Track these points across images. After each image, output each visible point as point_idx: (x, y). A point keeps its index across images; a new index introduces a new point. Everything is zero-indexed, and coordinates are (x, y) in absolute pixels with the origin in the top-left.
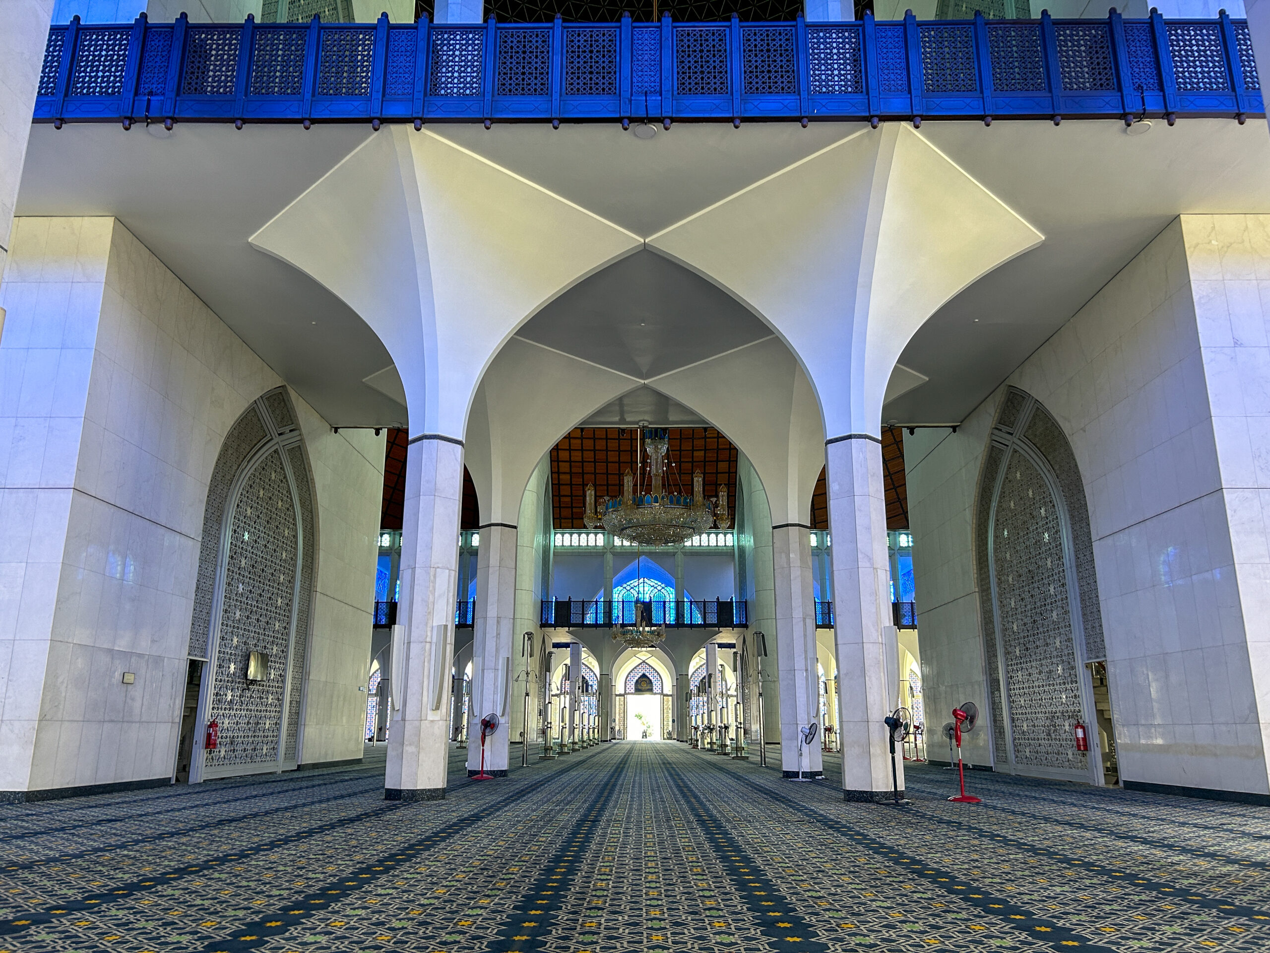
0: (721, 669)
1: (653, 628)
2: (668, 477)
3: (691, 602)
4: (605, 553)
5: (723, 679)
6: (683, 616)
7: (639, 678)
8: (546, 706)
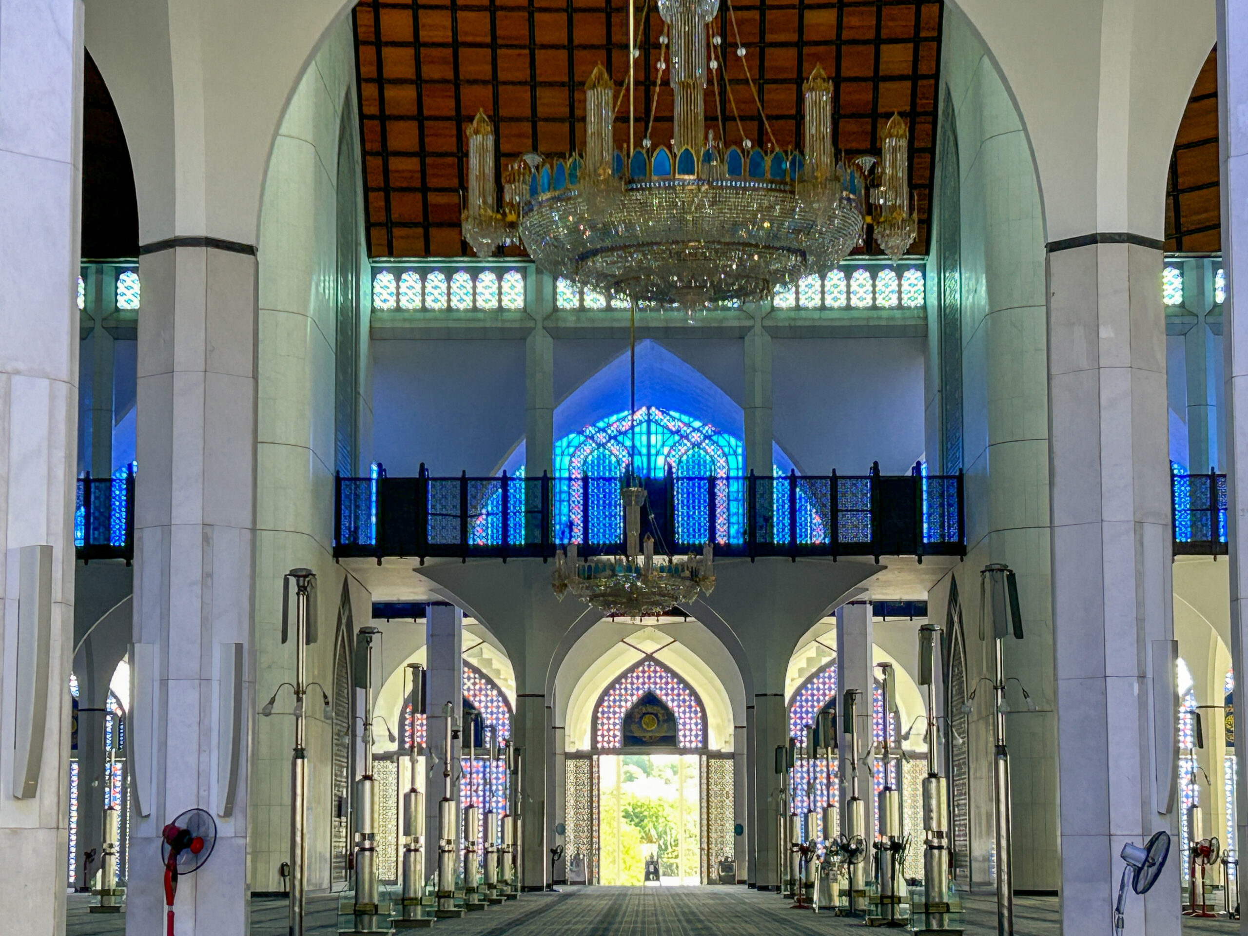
0: (880, 677)
1: (676, 559)
2: (723, 92)
3: (793, 480)
4: (530, 330)
5: (889, 705)
6: (768, 519)
7: (635, 706)
8: (356, 789)
